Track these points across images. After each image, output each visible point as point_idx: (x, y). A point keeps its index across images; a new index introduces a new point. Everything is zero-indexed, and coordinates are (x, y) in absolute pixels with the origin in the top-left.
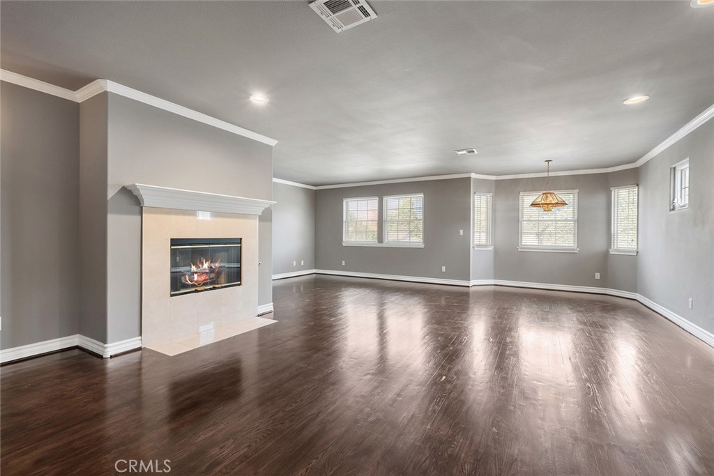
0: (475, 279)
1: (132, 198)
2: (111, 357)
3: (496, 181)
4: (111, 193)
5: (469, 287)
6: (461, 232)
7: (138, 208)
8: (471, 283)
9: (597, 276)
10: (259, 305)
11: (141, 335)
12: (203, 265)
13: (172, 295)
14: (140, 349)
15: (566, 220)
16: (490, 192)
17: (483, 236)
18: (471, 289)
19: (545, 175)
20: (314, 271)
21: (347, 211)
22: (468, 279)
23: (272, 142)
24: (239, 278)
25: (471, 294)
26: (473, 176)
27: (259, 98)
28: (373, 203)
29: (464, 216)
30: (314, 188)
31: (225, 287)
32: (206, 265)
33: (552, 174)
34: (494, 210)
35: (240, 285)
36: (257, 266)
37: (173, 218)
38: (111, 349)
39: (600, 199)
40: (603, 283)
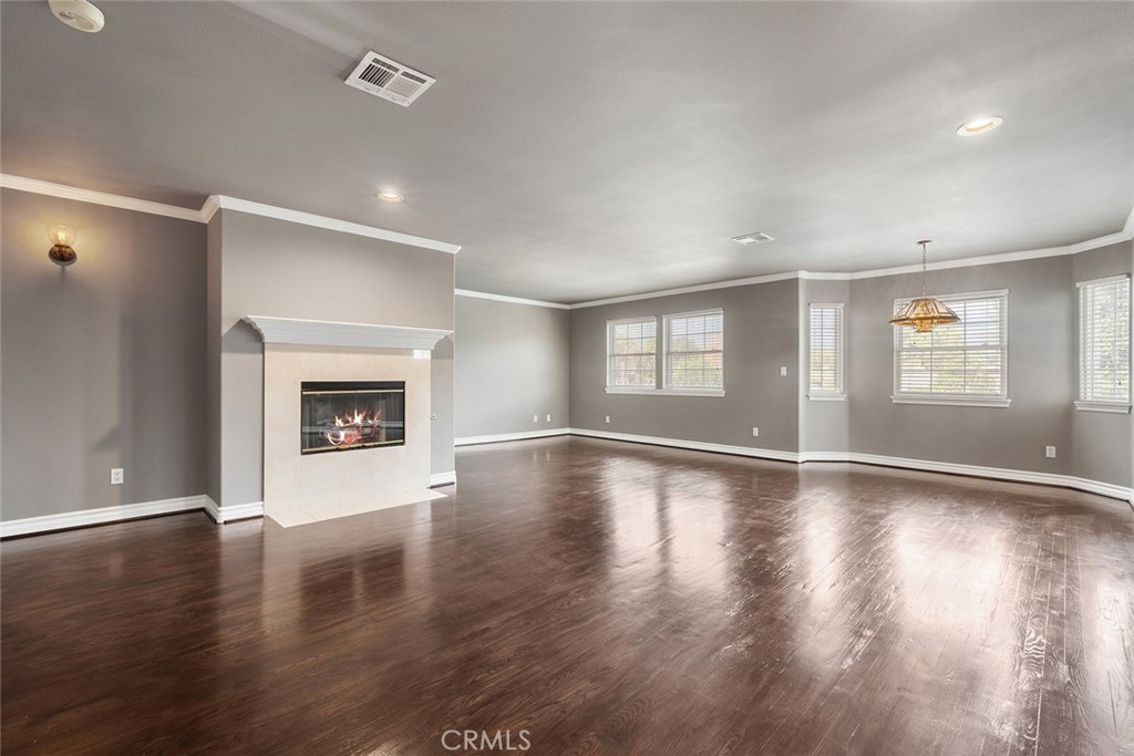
0: (808, 450)
1: (250, 333)
2: (225, 523)
3: (851, 281)
4: (225, 328)
5: (796, 463)
6: (784, 371)
7: (258, 345)
8: (802, 456)
9: (1051, 452)
10: (432, 473)
11: (263, 500)
12: (353, 418)
13: (303, 453)
14: (261, 517)
15: (985, 347)
16: (840, 302)
17: (829, 376)
18: (801, 467)
19: (918, 268)
20: (568, 431)
21: (613, 339)
22: (795, 449)
23: (455, 249)
24: (403, 436)
25: (801, 476)
26: (803, 275)
27: (390, 194)
28: (650, 327)
29: (785, 344)
30: (568, 307)
31: (386, 445)
32: (358, 419)
33: (930, 267)
34: (849, 333)
35: (402, 444)
36: (429, 420)
37: (304, 356)
38: (224, 513)
39: (1056, 307)
40: (1064, 464)
